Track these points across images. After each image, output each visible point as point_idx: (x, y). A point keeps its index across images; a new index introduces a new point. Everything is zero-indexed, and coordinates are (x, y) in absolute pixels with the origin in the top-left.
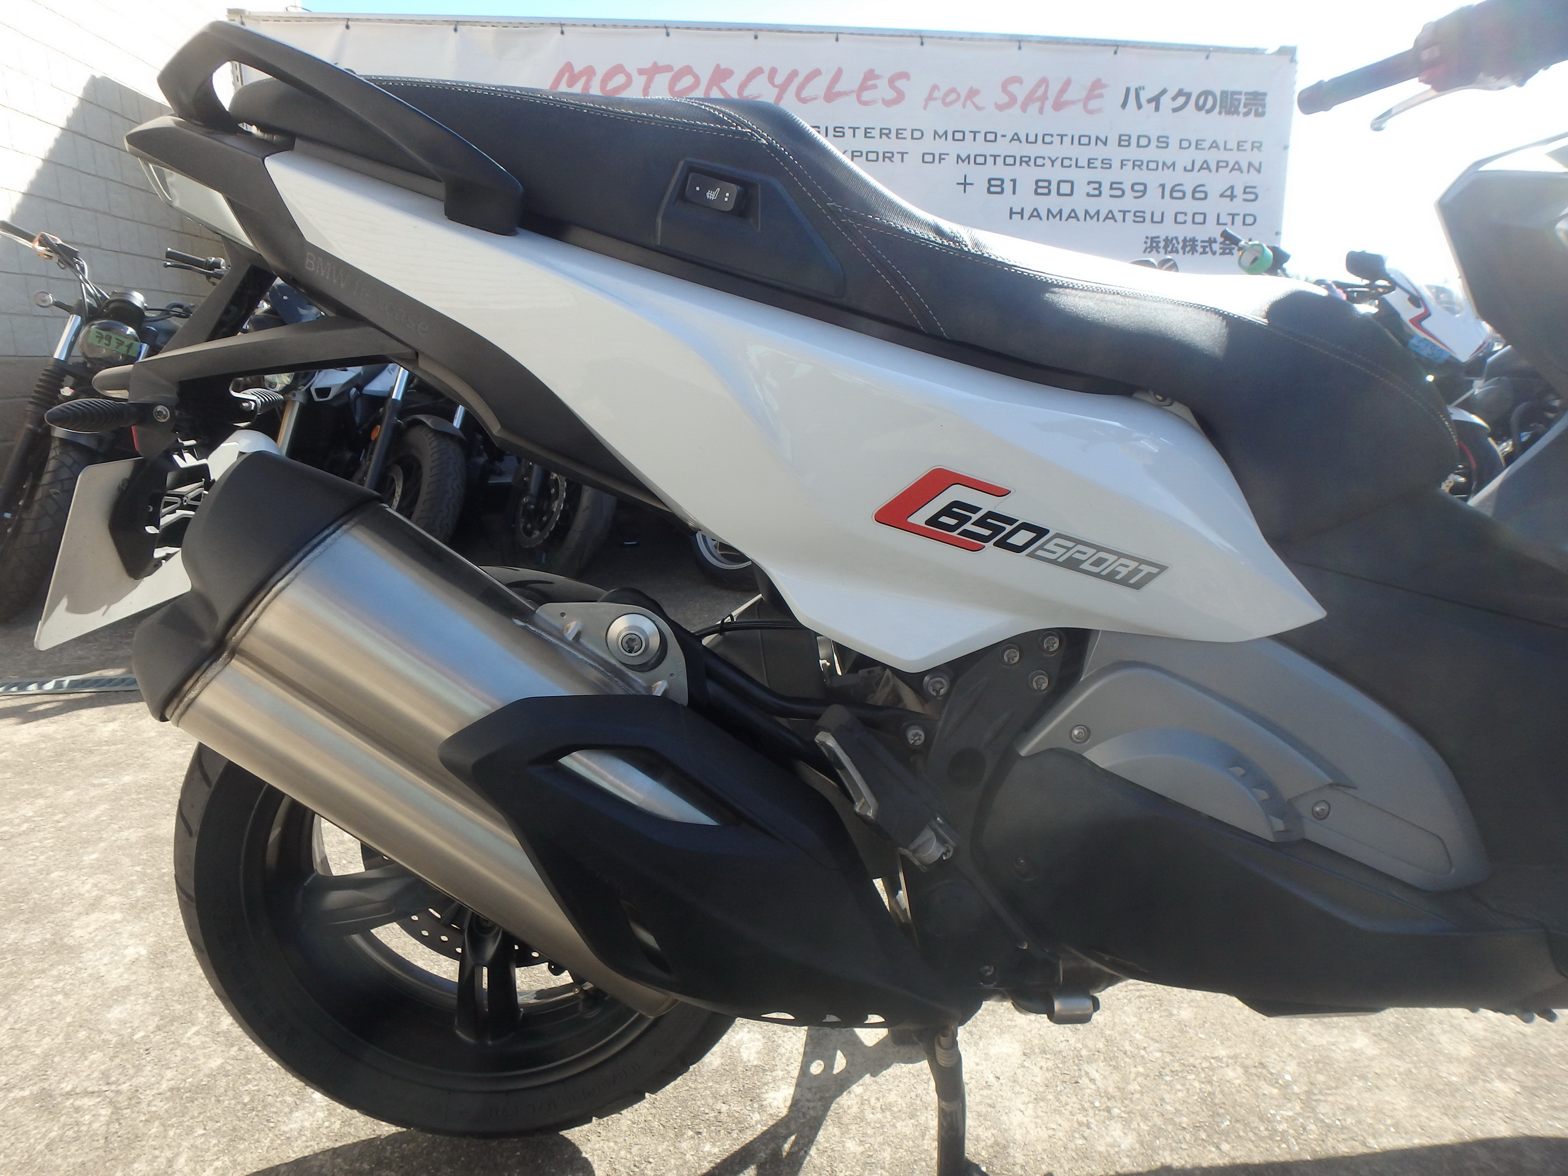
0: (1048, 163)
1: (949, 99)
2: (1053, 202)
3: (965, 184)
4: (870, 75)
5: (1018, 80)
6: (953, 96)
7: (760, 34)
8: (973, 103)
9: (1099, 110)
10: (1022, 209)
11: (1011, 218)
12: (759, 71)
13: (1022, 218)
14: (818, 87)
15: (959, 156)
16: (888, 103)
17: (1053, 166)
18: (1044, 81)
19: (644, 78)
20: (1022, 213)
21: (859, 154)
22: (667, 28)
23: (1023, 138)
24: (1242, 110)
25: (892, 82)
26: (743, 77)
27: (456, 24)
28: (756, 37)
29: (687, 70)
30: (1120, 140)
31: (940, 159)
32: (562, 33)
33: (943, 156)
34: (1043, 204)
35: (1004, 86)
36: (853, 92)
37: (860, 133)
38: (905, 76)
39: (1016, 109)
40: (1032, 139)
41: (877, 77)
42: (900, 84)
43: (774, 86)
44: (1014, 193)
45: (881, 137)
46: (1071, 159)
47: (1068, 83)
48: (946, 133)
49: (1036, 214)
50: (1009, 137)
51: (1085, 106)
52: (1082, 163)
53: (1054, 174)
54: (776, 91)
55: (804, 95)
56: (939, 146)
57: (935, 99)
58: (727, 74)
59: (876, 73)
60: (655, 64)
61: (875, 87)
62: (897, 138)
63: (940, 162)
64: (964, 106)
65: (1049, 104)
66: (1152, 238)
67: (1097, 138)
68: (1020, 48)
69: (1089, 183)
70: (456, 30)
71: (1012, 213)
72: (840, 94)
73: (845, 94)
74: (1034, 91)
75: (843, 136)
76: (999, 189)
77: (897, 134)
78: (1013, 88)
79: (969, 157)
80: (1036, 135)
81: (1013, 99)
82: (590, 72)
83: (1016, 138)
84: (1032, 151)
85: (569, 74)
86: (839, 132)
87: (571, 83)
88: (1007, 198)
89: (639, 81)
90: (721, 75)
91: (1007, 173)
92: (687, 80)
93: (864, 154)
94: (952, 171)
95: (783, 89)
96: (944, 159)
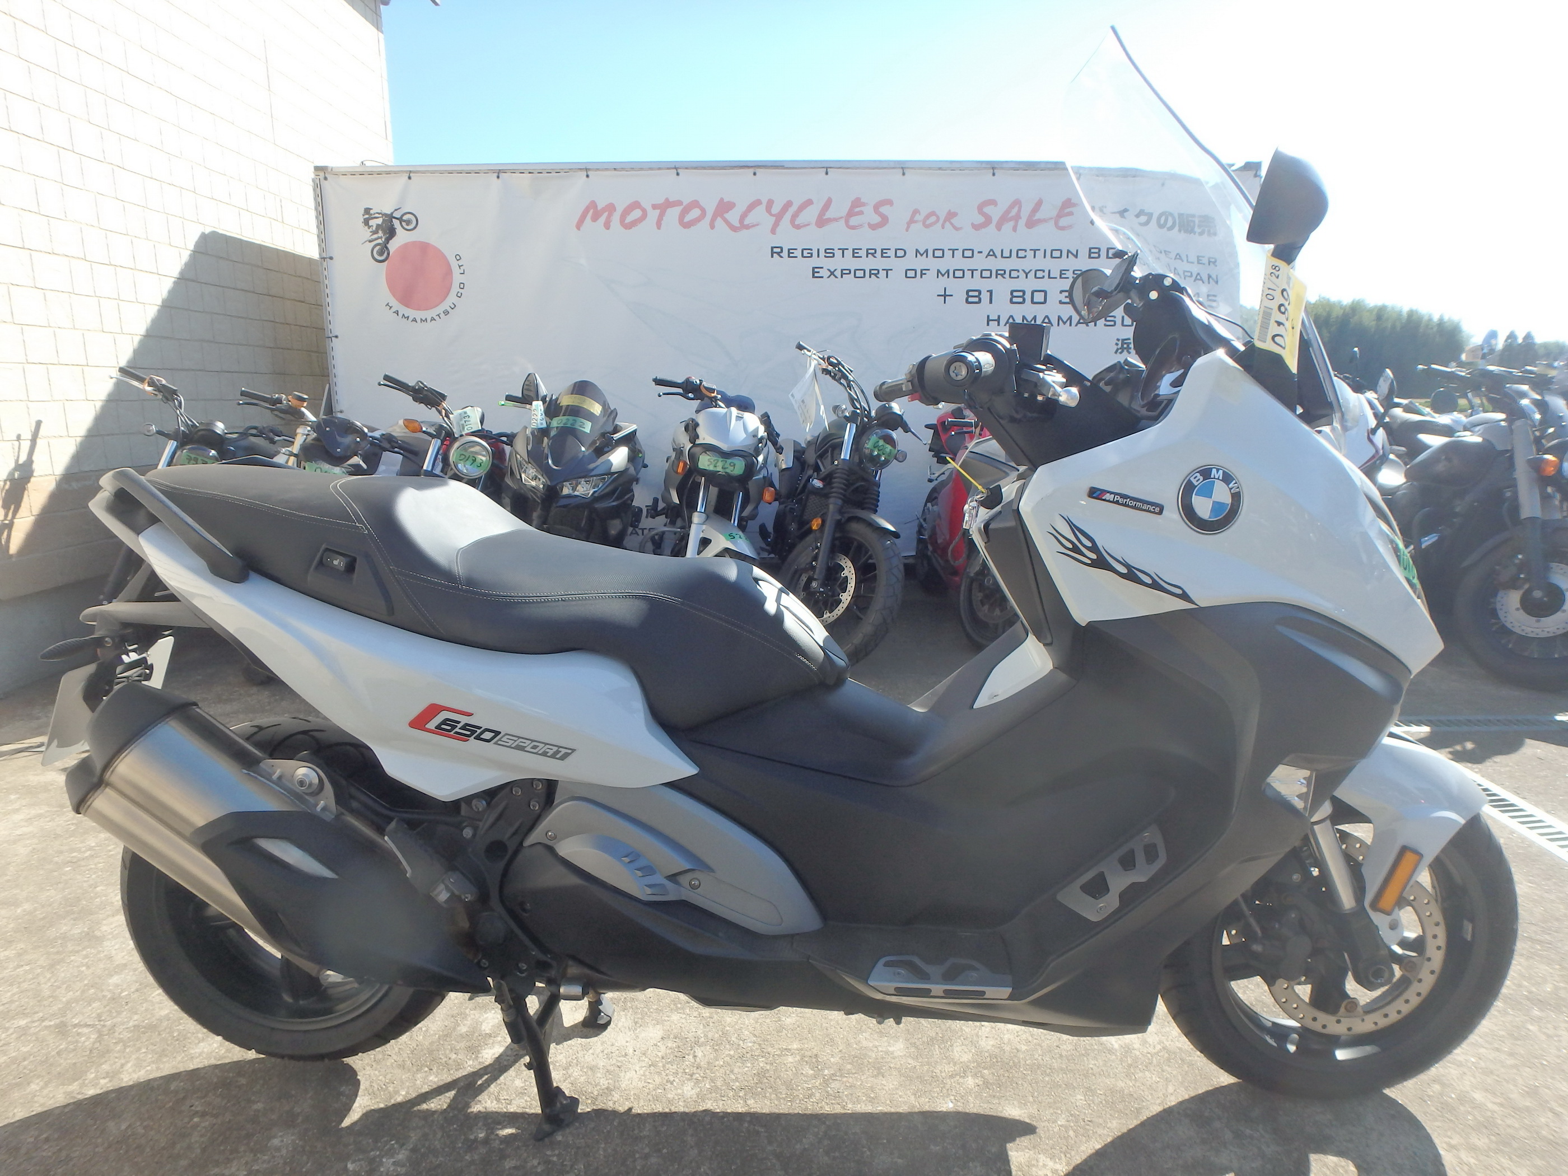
0: (1022, 275)
1: (928, 222)
2: (1028, 310)
3: (945, 296)
4: (857, 203)
5: (993, 202)
6: (933, 219)
7: (758, 171)
8: (952, 224)
9: (1070, 227)
10: (999, 317)
11: (988, 324)
12: (757, 203)
13: (999, 325)
14: (810, 214)
15: (939, 271)
16: (873, 227)
17: (1027, 277)
18: (1017, 203)
19: (658, 212)
20: (998, 320)
21: (848, 272)
22: (677, 168)
23: (998, 254)
24: (1197, 229)
25: (876, 208)
26: (744, 208)
27: (499, 173)
28: (755, 174)
29: (695, 204)
30: (1090, 253)
31: (922, 274)
32: (588, 176)
33: (924, 272)
34: (1018, 312)
35: (980, 208)
36: (842, 218)
37: (848, 254)
38: (889, 202)
39: (992, 227)
40: (1006, 254)
41: (864, 204)
42: (884, 210)
43: (773, 215)
44: (991, 302)
45: (867, 256)
46: (1044, 271)
47: (1039, 204)
48: (927, 251)
49: (1012, 321)
50: (985, 253)
51: (1056, 224)
52: (1055, 273)
53: (1028, 285)
54: (773, 219)
55: (796, 223)
56: (920, 263)
57: (916, 222)
58: (730, 206)
59: (862, 200)
60: (667, 200)
61: (861, 213)
62: (882, 257)
63: (921, 277)
64: (943, 227)
65: (1022, 222)
66: (1123, 340)
67: (1069, 251)
68: (994, 174)
69: (1061, 292)
70: (498, 177)
71: (989, 320)
72: (829, 221)
73: (836, 220)
74: (1008, 211)
75: (833, 256)
76: (976, 300)
77: (882, 253)
78: (988, 210)
79: (948, 271)
80: (1011, 251)
81: (988, 220)
82: (611, 208)
83: (991, 253)
84: (1007, 265)
85: (593, 211)
86: (830, 253)
87: (595, 219)
88: (985, 308)
89: (653, 215)
90: (724, 207)
91: (984, 285)
92: (695, 213)
93: (852, 272)
94: (933, 285)
95: (779, 217)
96: (925, 274)
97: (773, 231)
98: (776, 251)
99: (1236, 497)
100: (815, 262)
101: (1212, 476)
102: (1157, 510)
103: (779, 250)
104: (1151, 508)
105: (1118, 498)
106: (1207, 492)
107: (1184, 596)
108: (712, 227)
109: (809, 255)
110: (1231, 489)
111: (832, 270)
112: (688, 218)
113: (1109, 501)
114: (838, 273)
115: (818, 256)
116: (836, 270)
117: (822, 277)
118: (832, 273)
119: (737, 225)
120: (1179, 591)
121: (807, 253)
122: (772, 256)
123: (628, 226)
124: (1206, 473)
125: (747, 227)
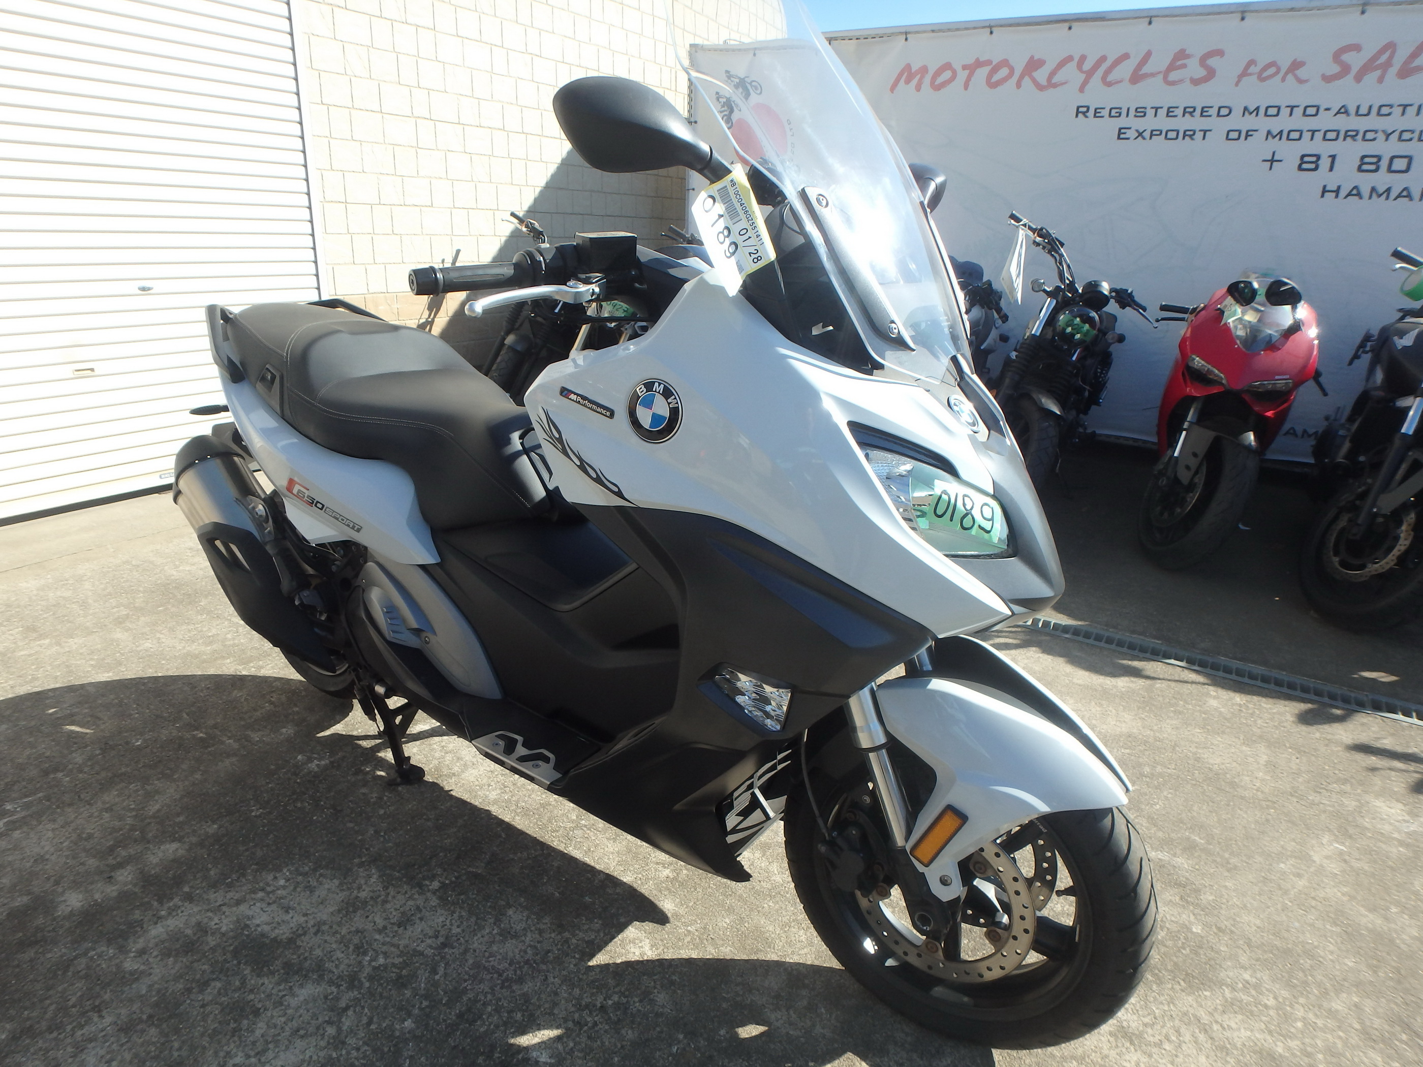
0: (1381, 136)
2: (1382, 179)
3: (1272, 161)
4: (1182, 55)
5: (1355, 48)
6: (1272, 70)
7: (1075, 25)
8: (1295, 76)
10: (1339, 187)
11: (1322, 196)
12: (1070, 59)
13: (1337, 196)
14: (1125, 70)
15: (1269, 132)
16: (1196, 82)
17: (1387, 139)
18: (1391, 47)
19: (967, 72)
20: (1337, 192)
21: (1158, 133)
22: (991, 27)
23: (1352, 110)
25: (1203, 61)
26: (1055, 65)
27: (829, 41)
28: (1070, 28)
29: (1005, 63)
31: (1247, 136)
33: (1250, 133)
34: (1366, 182)
35: (1337, 57)
36: (1160, 72)
37: (1162, 113)
38: (1220, 53)
39: (1350, 78)
40: (1363, 110)
41: (1188, 57)
42: (1212, 62)
43: (1084, 72)
44: (1331, 169)
45: (1184, 116)
46: (1413, 132)
48: (1257, 109)
49: (1356, 192)
50: (1335, 110)
53: (1386, 149)
54: (1083, 76)
55: (1109, 79)
56: (1247, 123)
57: (1250, 74)
58: (1040, 64)
59: (1187, 52)
60: (977, 60)
61: (1184, 66)
62: (1202, 115)
63: (1246, 139)
64: (1283, 80)
65: (1393, 71)
68: (1363, 12)
70: (828, 45)
71: (1325, 191)
72: (1146, 76)
73: (1153, 75)
74: (1374, 58)
75: (1144, 116)
76: (1312, 166)
77: (1202, 112)
78: (1346, 57)
79: (1281, 132)
80: (1370, 107)
81: (1345, 69)
82: (924, 70)
83: (1343, 111)
84: (1361, 124)
85: (907, 74)
86: (1141, 112)
87: (908, 82)
88: (1321, 176)
89: (962, 75)
90: (1034, 64)
91: (1325, 149)
92: (1004, 72)
93: (1164, 133)
94: (1260, 147)
95: (1090, 74)
96: (1251, 135)
97: (1082, 89)
98: (1081, 111)
99: (675, 413)
100: (1122, 122)
101: (654, 390)
102: (608, 414)
103: (1085, 109)
104: (604, 412)
105: (579, 399)
106: (648, 404)
107: (619, 494)
108: (1019, 85)
109: (1118, 114)
110: (669, 404)
111: (1141, 131)
112: (996, 78)
113: (573, 400)
114: (1147, 134)
115: (1127, 115)
116: (1145, 130)
117: (1128, 139)
118: (1140, 134)
119: (1045, 83)
120: (616, 490)
121: (1116, 112)
122: (1077, 116)
123: (937, 88)
124: (649, 386)
125: (1055, 86)
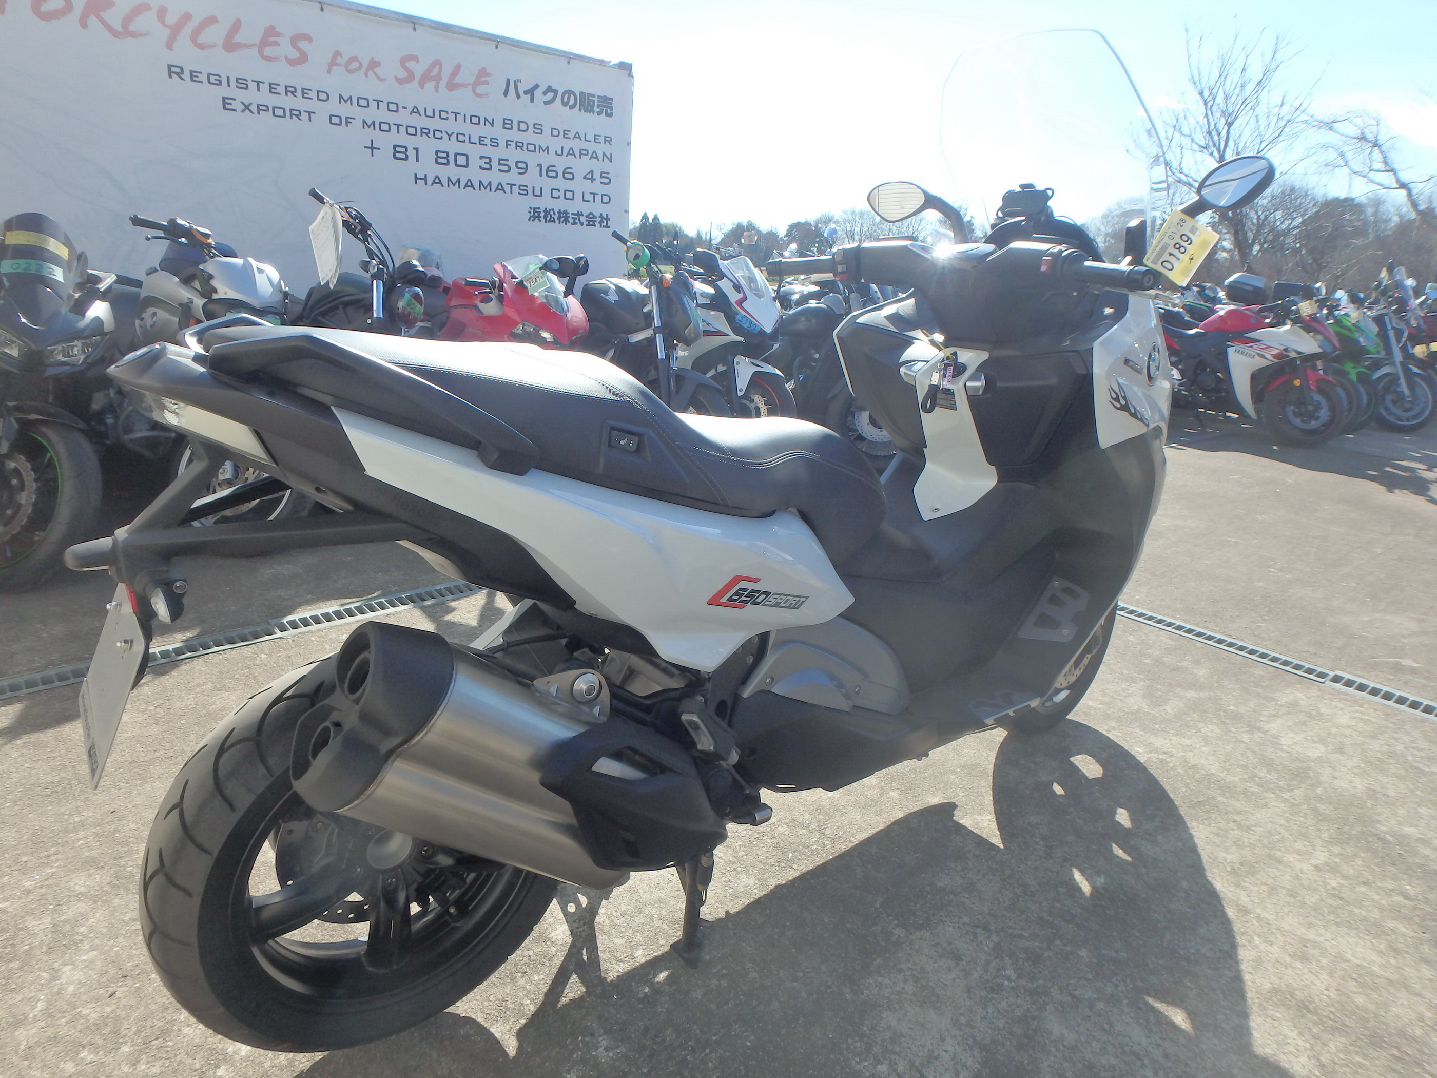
0: (445, 137)
1: (352, 67)
2: (452, 171)
3: (372, 148)
4: (271, 31)
5: (415, 59)
6: (355, 65)
8: (375, 73)
9: (486, 95)
10: (426, 176)
11: (416, 183)
12: (146, 7)
13: (426, 183)
14: (215, 34)
15: (364, 122)
16: (292, 62)
17: (449, 139)
18: (437, 63)
20: (425, 179)
21: (265, 108)
23: (422, 112)
24: (596, 109)
25: (294, 40)
26: (127, 11)
30: (504, 124)
31: (347, 123)
33: (349, 120)
34: (444, 172)
35: (403, 62)
36: (254, 45)
37: (265, 88)
38: (307, 38)
39: (415, 84)
40: (430, 113)
41: (279, 35)
42: (303, 45)
43: (165, 25)
44: (417, 160)
45: (286, 94)
46: (465, 135)
47: (458, 67)
48: (351, 98)
49: (437, 181)
50: (410, 109)
51: (474, 90)
52: (475, 139)
53: (452, 147)
54: (167, 32)
55: (201, 39)
56: (345, 110)
57: (337, 65)
59: (277, 30)
61: (276, 44)
62: (303, 97)
63: (347, 125)
64: (366, 75)
65: (443, 84)
66: (535, 209)
67: (486, 119)
68: (414, 28)
69: (481, 157)
71: (416, 178)
72: (239, 46)
73: (247, 46)
74: (429, 70)
75: (247, 88)
76: (403, 156)
77: (303, 93)
78: (411, 65)
79: (374, 123)
80: (434, 110)
81: (411, 77)
83: (415, 111)
84: (432, 124)
86: (242, 84)
88: (411, 167)
91: (411, 142)
93: (271, 109)
94: (358, 136)
95: (175, 30)
96: (350, 122)
97: (169, 46)
98: (174, 71)
100: (224, 91)
103: (178, 70)
108: (83, 23)
109: (218, 82)
111: (246, 104)
112: (49, 9)
114: (254, 108)
115: (229, 85)
116: (251, 104)
117: (235, 110)
118: (247, 107)
119: (119, 29)
121: (215, 80)
122: (170, 76)
125: (134, 35)
